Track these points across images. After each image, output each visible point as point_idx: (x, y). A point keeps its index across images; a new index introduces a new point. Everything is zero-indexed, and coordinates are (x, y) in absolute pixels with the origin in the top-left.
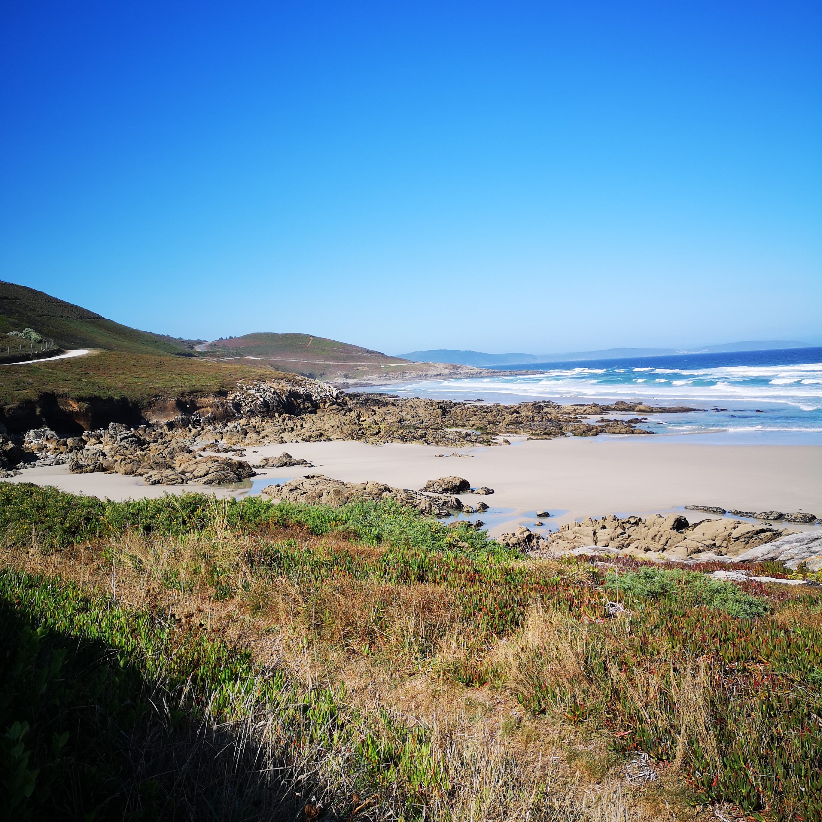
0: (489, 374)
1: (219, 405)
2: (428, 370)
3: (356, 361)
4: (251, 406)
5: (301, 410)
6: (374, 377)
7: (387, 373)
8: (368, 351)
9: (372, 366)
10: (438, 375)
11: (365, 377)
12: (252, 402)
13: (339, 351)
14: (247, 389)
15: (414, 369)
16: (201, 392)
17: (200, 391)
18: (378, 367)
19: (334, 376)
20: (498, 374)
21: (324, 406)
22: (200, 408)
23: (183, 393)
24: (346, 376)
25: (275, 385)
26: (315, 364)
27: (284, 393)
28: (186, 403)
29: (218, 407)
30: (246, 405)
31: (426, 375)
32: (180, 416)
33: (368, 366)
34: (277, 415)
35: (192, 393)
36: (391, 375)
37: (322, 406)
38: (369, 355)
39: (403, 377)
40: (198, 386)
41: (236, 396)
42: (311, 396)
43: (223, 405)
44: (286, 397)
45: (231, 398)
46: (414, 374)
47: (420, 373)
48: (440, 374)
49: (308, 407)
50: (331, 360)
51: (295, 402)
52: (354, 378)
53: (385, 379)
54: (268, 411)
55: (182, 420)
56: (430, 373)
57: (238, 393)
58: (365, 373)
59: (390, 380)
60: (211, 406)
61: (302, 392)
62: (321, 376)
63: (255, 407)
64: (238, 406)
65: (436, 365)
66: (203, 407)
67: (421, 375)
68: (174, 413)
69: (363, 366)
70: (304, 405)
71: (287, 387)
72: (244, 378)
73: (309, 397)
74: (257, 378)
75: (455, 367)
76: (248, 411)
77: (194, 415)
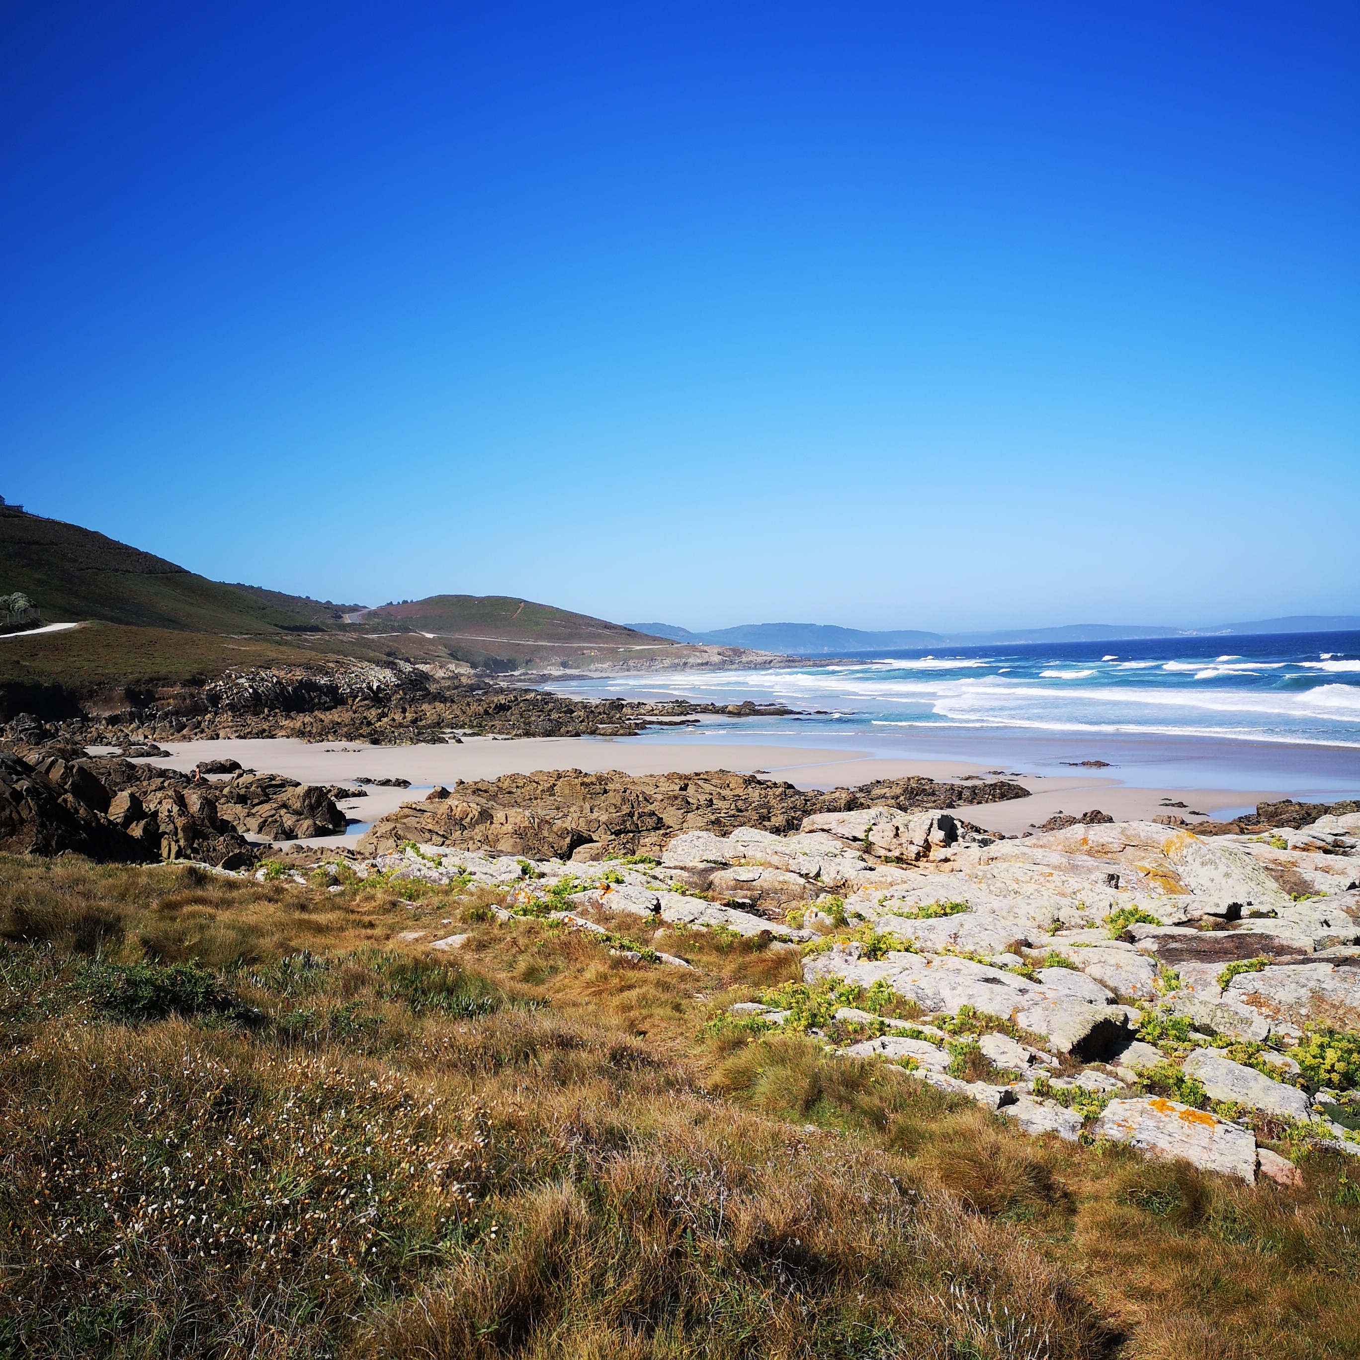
0: (781, 664)
1: (187, 696)
2: (689, 656)
3: (584, 641)
4: (233, 699)
5: (314, 705)
6: (606, 666)
7: (625, 661)
8: (607, 626)
9: (605, 649)
10: (702, 664)
11: (592, 667)
12: (237, 693)
13: (560, 625)
14: (237, 678)
15: (668, 654)
16: (166, 681)
17: (164, 679)
18: (614, 651)
19: (546, 663)
20: (797, 664)
22: (160, 699)
23: (138, 681)
24: (564, 665)
25: (282, 674)
27: (292, 683)
28: (140, 693)
29: (185, 699)
30: (228, 697)
31: (685, 664)
32: (128, 709)
33: (600, 649)
34: (266, 710)
35: (151, 680)
36: (631, 663)
37: (350, 702)
38: (607, 632)
39: (650, 666)
40: (163, 671)
41: (216, 686)
42: (338, 688)
43: (192, 696)
44: (294, 689)
45: (208, 688)
46: (667, 662)
47: (676, 661)
48: (707, 663)
49: (325, 702)
50: (544, 639)
51: (306, 696)
52: (575, 668)
53: (621, 669)
54: (255, 706)
55: (131, 713)
56: (691, 660)
57: (221, 683)
58: (593, 660)
59: (628, 670)
60: (175, 697)
61: (323, 682)
62: (527, 663)
63: (239, 700)
64: (215, 698)
65: (706, 648)
66: (164, 699)
67: (678, 665)
68: (122, 704)
69: (591, 648)
70: (319, 700)
71: (299, 674)
72: (241, 663)
73: (332, 690)
74: (259, 664)
75: (738, 653)
76: (227, 705)
77: (149, 708)
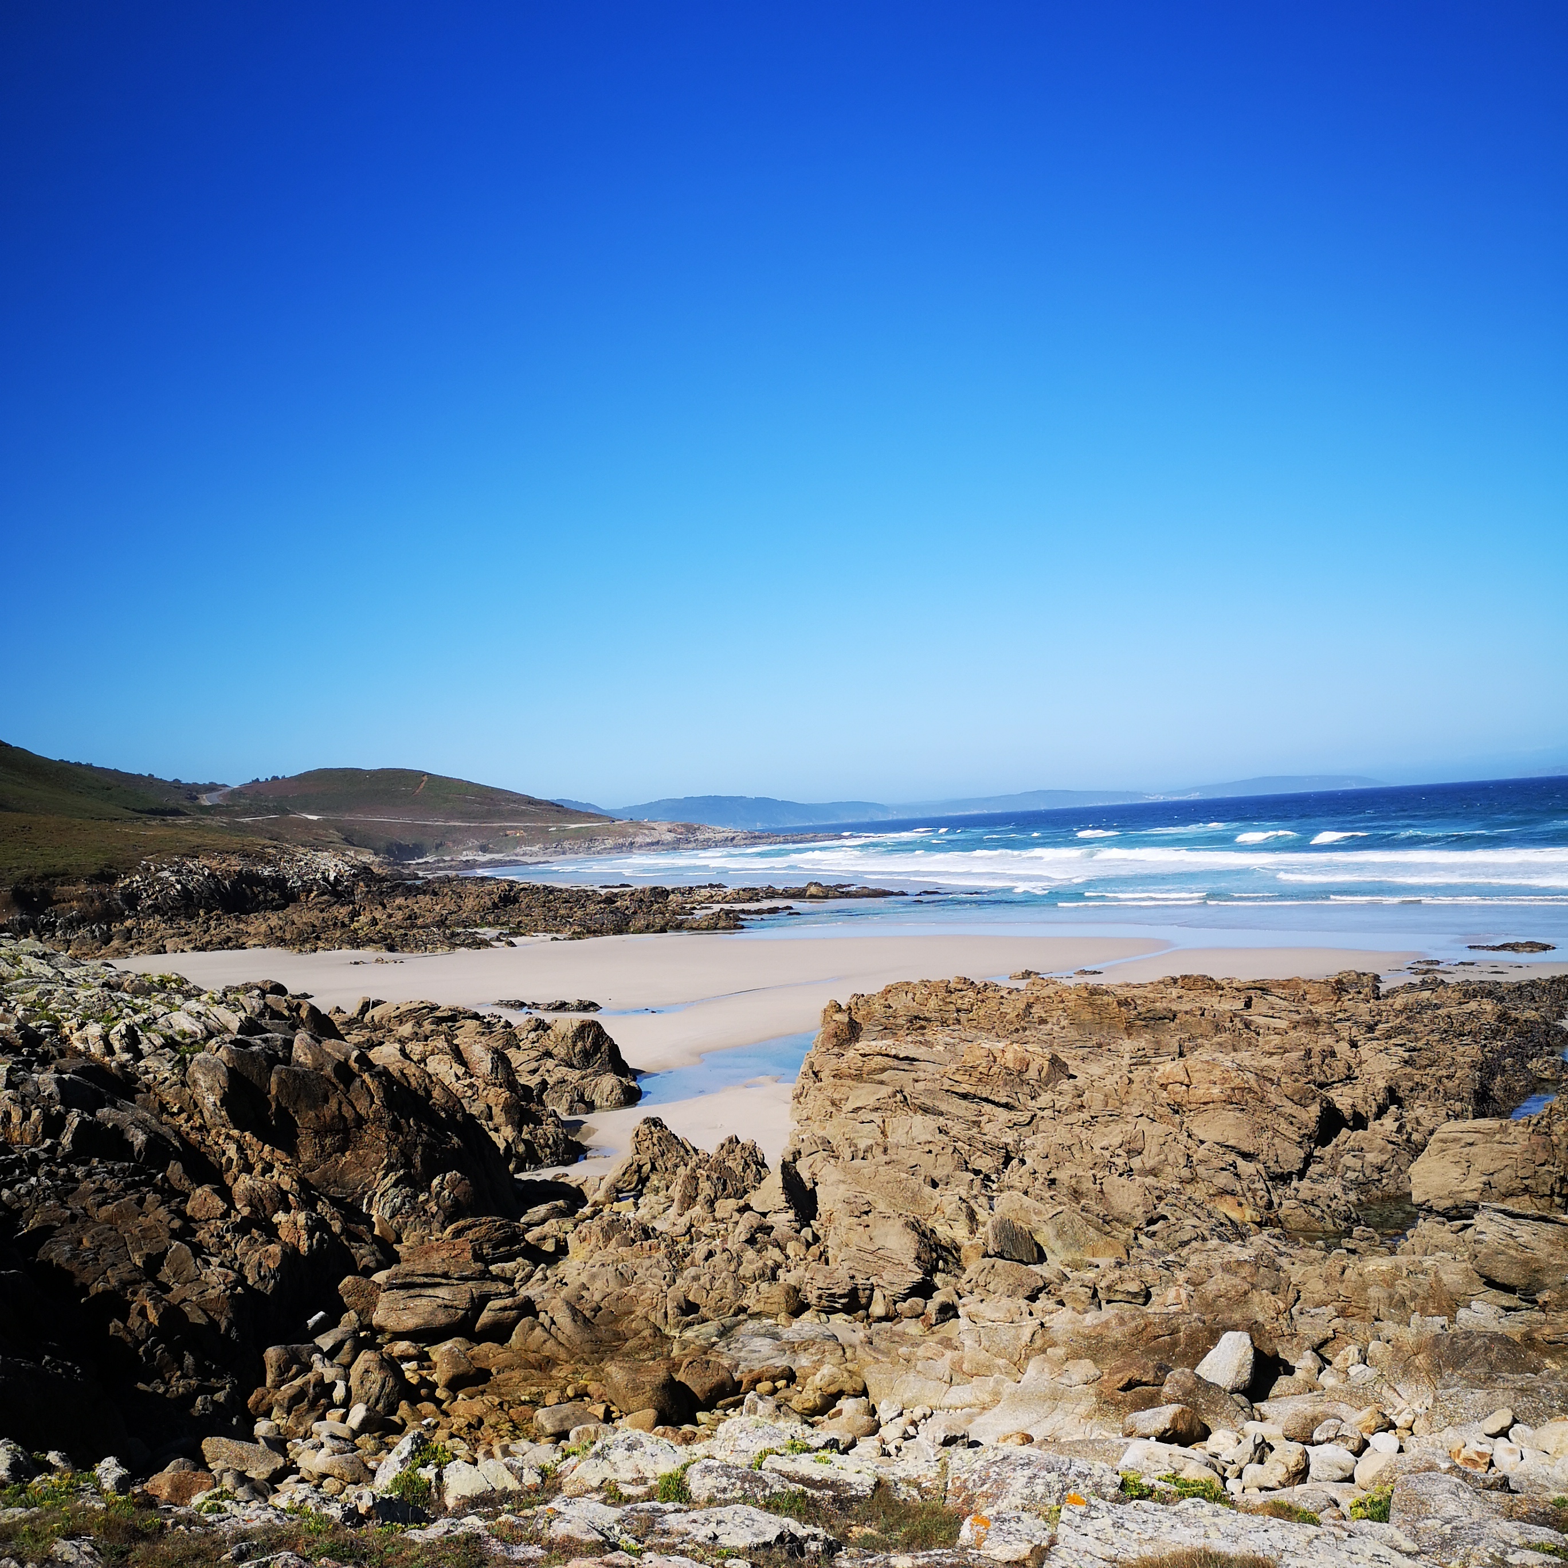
0: (746, 842)
1: (95, 896)
2: (636, 835)
3: (506, 820)
4: (157, 898)
5: (259, 904)
6: (535, 849)
7: (559, 842)
8: (531, 801)
9: (532, 828)
10: (652, 844)
11: (518, 850)
12: (160, 891)
13: (474, 802)
14: (157, 871)
15: (610, 833)
16: (66, 877)
17: (63, 875)
18: (545, 831)
19: (461, 847)
20: (764, 841)
21: (307, 897)
22: (59, 901)
23: (28, 879)
24: (484, 849)
25: (214, 864)
26: (426, 826)
27: (229, 876)
28: (33, 894)
29: (93, 901)
30: (148, 896)
31: (632, 843)
32: (17, 917)
33: (526, 829)
34: (202, 913)
35: (46, 876)
36: (566, 844)
37: (303, 898)
38: (531, 808)
39: (589, 848)
40: (61, 864)
41: (132, 882)
42: (285, 880)
43: (102, 896)
44: (232, 883)
45: (121, 885)
46: (610, 843)
47: (621, 841)
48: (658, 843)
49: (273, 899)
50: (458, 819)
51: (248, 891)
52: (498, 852)
53: (555, 852)
54: (187, 907)
55: (22, 922)
56: (639, 840)
57: (137, 877)
58: (519, 842)
59: (564, 853)
60: (79, 898)
61: (266, 873)
62: (437, 848)
63: (165, 899)
64: (132, 898)
65: (653, 825)
66: (64, 901)
67: (623, 845)
68: (8, 910)
69: (516, 828)
70: (265, 896)
71: (236, 864)
72: (159, 851)
73: (279, 883)
74: (183, 851)
75: (691, 829)
76: (150, 907)
77: (45, 915)
